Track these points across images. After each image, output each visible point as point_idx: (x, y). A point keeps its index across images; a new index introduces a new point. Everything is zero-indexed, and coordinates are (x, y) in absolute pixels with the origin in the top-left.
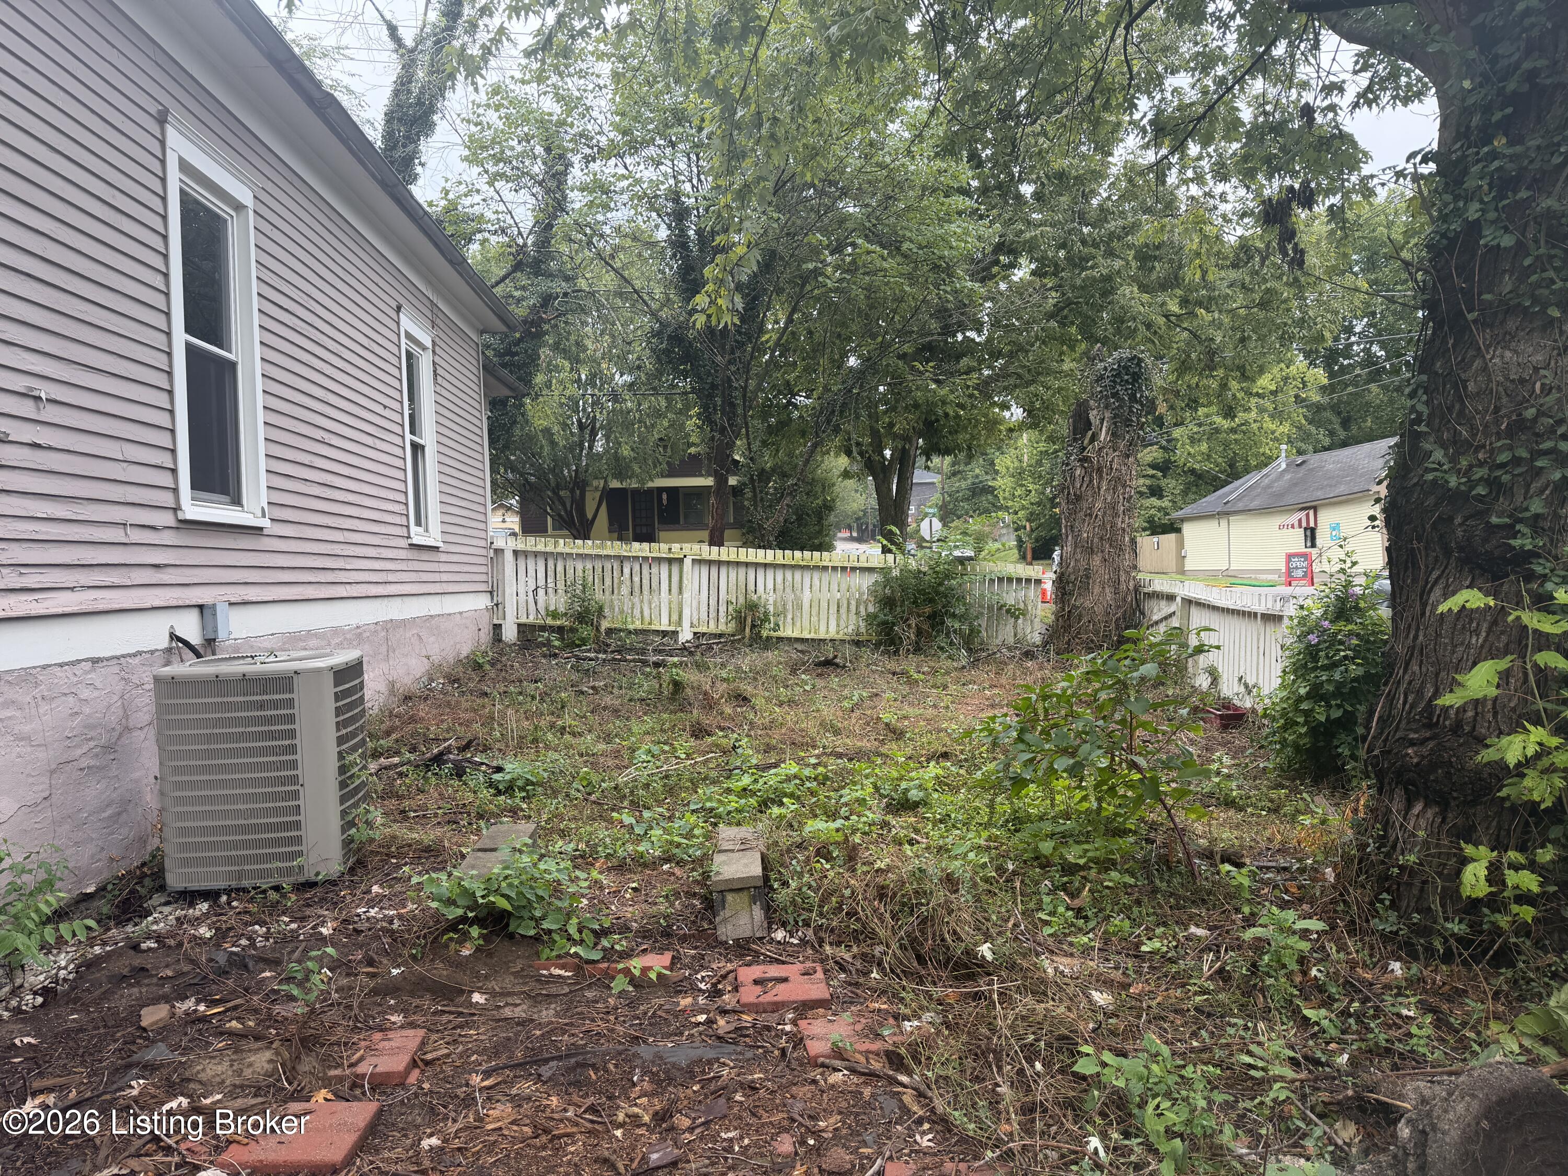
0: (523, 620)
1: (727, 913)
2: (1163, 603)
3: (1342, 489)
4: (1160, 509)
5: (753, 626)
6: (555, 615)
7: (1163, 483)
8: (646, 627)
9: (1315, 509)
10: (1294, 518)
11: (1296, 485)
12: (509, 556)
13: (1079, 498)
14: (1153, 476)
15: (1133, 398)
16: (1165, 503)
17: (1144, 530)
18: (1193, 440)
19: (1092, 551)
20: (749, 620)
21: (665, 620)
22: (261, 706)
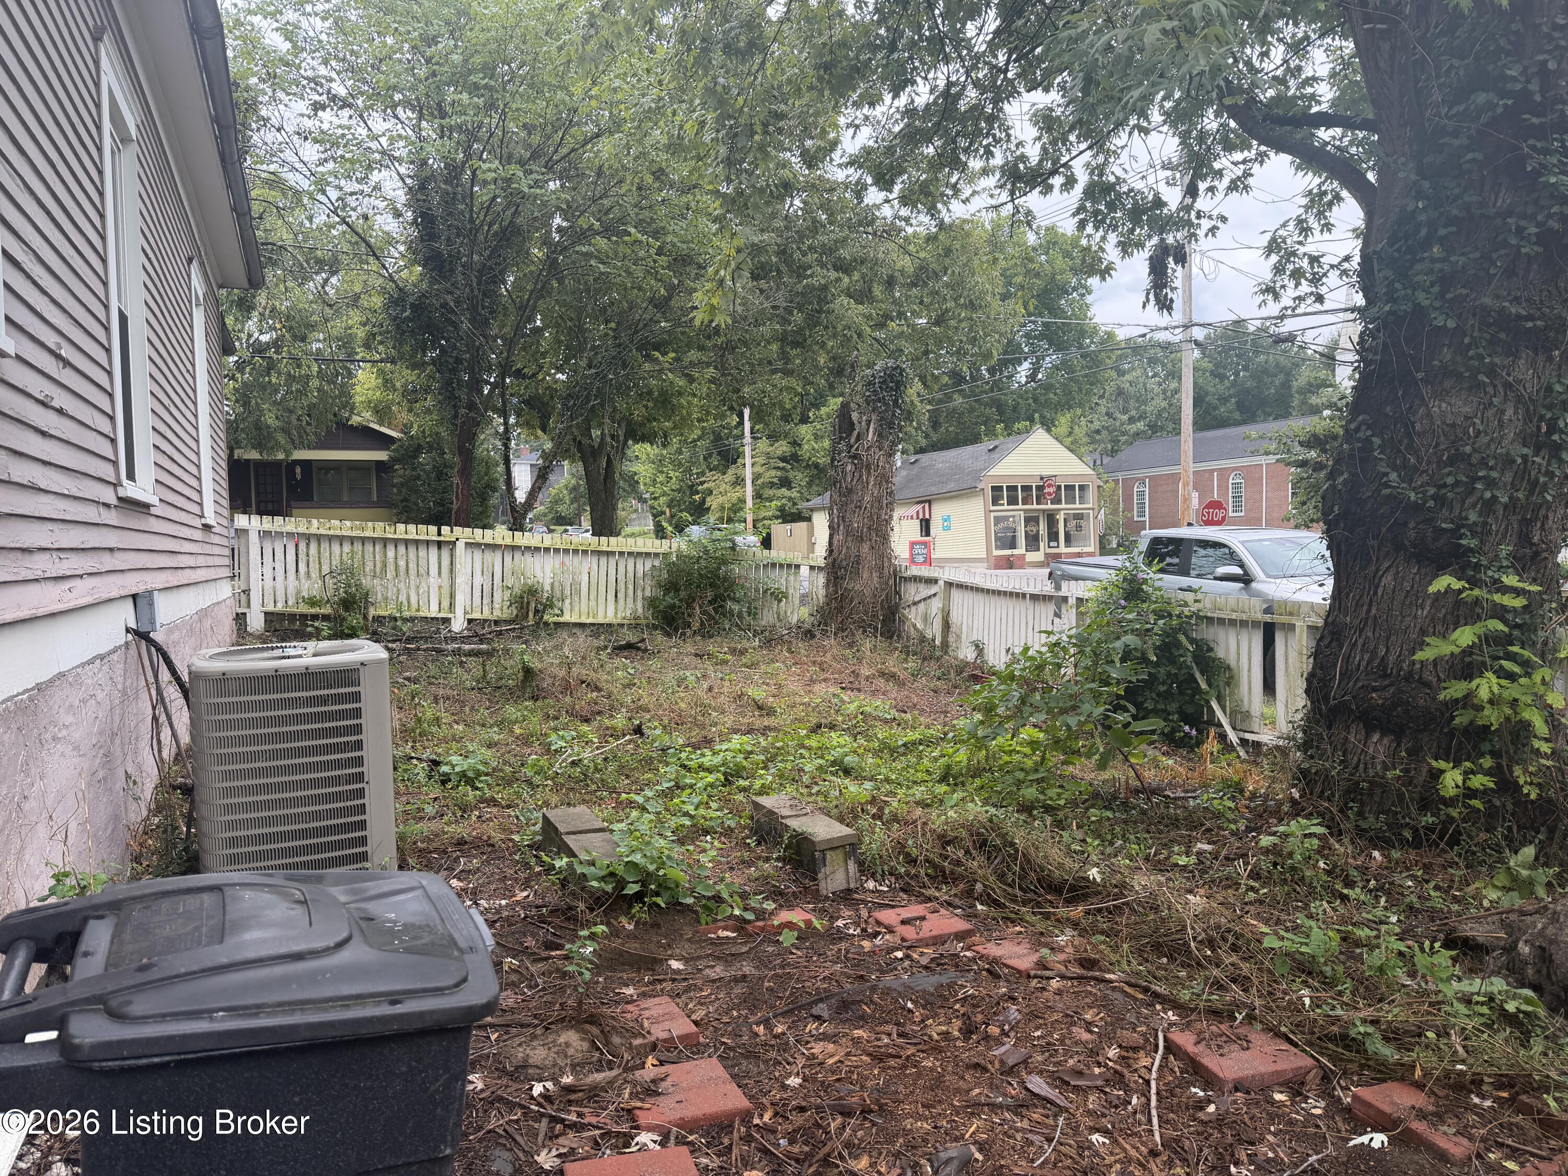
0: (270, 608)
1: (828, 869)
2: (922, 587)
3: (952, 486)
4: (790, 499)
5: (537, 611)
6: (312, 602)
7: (791, 474)
8: (414, 614)
9: (930, 502)
10: (913, 510)
11: (911, 480)
12: (254, 538)
13: (850, 491)
14: (783, 469)
15: (896, 402)
16: (794, 494)
17: (777, 518)
18: (817, 437)
19: (862, 540)
20: (533, 605)
21: (434, 607)
22: (324, 701)
